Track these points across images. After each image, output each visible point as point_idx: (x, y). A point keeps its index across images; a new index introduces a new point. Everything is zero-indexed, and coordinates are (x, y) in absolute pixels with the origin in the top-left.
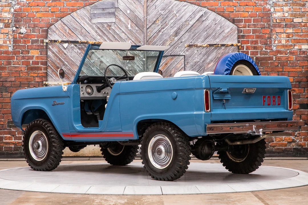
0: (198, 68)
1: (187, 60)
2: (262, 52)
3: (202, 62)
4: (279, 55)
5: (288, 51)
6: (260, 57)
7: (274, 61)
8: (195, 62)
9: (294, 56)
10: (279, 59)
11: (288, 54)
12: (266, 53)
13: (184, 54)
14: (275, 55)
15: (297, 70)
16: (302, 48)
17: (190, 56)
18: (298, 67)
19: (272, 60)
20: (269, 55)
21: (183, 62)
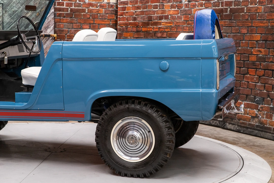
0: (17, 18)
1: (5, 9)
2: (76, 4)
3: (20, 11)
4: (91, 8)
5: (99, 4)
6: (75, 8)
7: (86, 13)
8: (14, 11)
9: (104, 10)
10: (90, 11)
11: (99, 7)
12: (79, 5)
13: (2, 2)
14: (88, 8)
15: (105, 23)
16: (111, 2)
17: (8, 4)
18: (107, 20)
19: (85, 12)
20: (82, 8)
21: (1, 10)
